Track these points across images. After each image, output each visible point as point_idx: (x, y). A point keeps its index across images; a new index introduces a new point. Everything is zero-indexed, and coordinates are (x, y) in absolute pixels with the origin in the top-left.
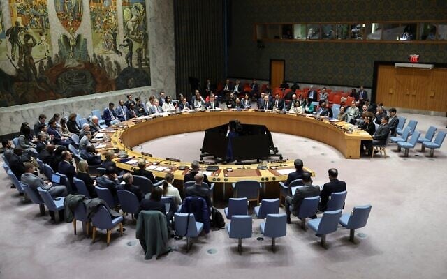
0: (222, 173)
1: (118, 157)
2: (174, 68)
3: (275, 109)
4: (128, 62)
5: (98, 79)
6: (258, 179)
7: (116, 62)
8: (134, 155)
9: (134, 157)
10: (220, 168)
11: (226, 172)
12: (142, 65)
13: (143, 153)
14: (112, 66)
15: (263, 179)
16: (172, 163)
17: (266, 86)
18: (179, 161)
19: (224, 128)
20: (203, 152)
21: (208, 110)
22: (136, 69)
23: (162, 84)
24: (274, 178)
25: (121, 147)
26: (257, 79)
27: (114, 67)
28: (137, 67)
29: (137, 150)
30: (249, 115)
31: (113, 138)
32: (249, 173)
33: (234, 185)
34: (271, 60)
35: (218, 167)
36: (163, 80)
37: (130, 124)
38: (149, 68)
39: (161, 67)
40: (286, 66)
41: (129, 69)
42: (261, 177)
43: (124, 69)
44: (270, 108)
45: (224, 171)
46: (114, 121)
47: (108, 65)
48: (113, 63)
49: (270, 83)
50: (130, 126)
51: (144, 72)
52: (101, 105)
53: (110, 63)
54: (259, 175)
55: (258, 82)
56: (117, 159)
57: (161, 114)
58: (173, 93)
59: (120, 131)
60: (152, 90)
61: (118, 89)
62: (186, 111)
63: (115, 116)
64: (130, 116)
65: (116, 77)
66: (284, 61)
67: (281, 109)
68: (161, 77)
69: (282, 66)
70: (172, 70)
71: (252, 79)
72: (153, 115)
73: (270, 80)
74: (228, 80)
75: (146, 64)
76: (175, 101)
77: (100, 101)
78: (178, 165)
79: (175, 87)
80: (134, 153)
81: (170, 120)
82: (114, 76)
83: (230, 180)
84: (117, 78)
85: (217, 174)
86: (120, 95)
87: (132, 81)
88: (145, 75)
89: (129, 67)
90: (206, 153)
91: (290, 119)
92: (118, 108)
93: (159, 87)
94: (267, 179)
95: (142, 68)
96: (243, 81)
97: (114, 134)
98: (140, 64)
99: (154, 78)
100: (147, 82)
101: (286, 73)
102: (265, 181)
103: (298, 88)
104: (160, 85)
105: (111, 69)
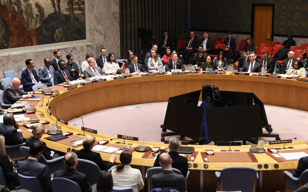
0: (199, 156)
1: (48, 133)
2: (118, 16)
3: (264, 71)
4: (54, 6)
5: (11, 28)
6: (253, 166)
7: (37, 5)
8: (71, 131)
9: (71, 134)
10: (196, 150)
11: (205, 155)
12: (73, 9)
13: (83, 129)
14: (31, 9)
15: (260, 166)
16: (127, 141)
17: (246, 41)
18: (136, 139)
19: (195, 96)
20: (164, 130)
21: (169, 73)
22: (66, 16)
23: (101, 38)
24: (276, 166)
25: (53, 120)
26: (232, 33)
27: (35, 11)
28: (68, 13)
29: (76, 125)
30: (227, 80)
31: (38, 108)
32: (239, 157)
33: (218, 174)
34: (254, 6)
35: (193, 149)
36: (102, 32)
37: (61, 89)
38: (84, 14)
39: (100, 13)
40: (276, 13)
41: (56, 16)
42: (257, 164)
43: (49, 16)
44: (257, 70)
45: (202, 153)
46: (37, 85)
47: (26, 9)
48: (33, 6)
49: (252, 37)
50: (61, 92)
51: (77, 20)
52: (17, 65)
53: (29, 6)
54: (254, 160)
55: (234, 36)
56: (47, 136)
57: (103, 77)
58: (116, 50)
59: (47, 100)
60: (88, 46)
61: (40, 42)
62: (138, 73)
63: (37, 79)
64: (59, 80)
65: (38, 25)
66: (273, 6)
67: (271, 72)
68: (100, 28)
69: (270, 13)
70: (115, 18)
71: (227, 32)
72: (92, 79)
73: (252, 34)
74: (192, 33)
75: (80, 9)
76: (121, 61)
77: (15, 60)
78: (135, 144)
79: (119, 42)
80: (71, 129)
81: (117, 86)
82: (34, 25)
83: (212, 166)
84: (39, 28)
85: (192, 158)
86: (44, 52)
87: (60, 32)
88: (79, 25)
89: (55, 12)
90: (168, 131)
91: (288, 85)
92: (42, 68)
93: (97, 41)
94: (266, 166)
95: (74, 14)
96: (213, 35)
97: (40, 103)
98: (71, 9)
99: (90, 29)
100: (80, 34)
101: (276, 23)
102: (263, 169)
103: (294, 44)
104: (99, 39)
105: (30, 15)
